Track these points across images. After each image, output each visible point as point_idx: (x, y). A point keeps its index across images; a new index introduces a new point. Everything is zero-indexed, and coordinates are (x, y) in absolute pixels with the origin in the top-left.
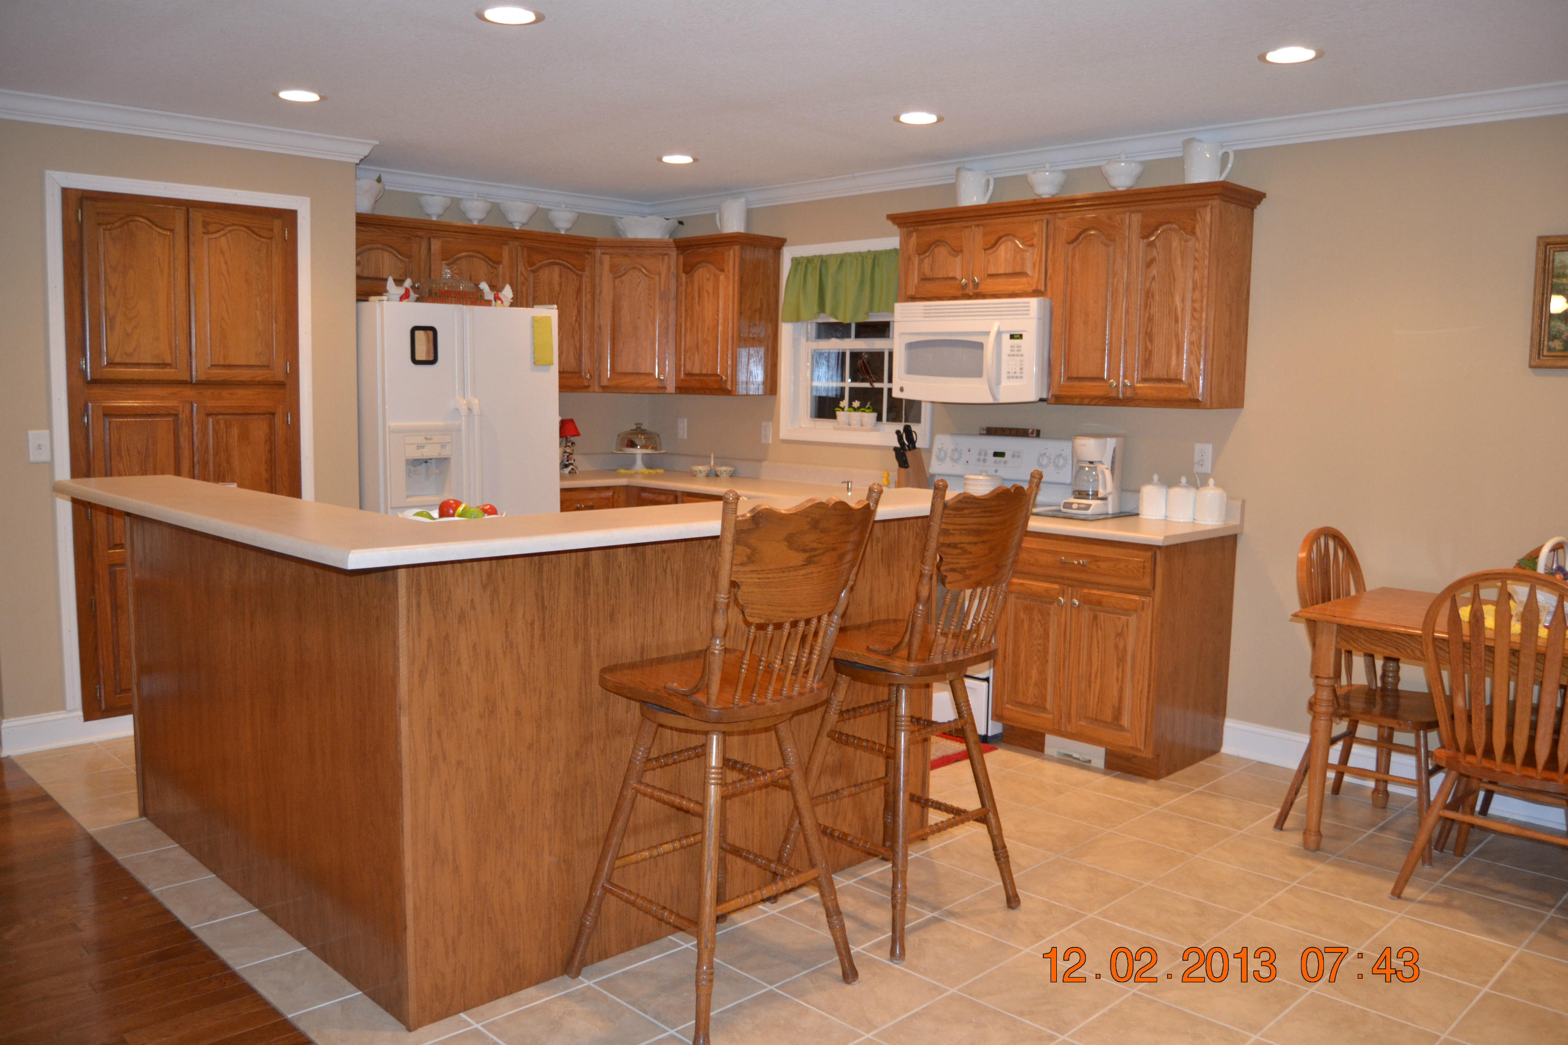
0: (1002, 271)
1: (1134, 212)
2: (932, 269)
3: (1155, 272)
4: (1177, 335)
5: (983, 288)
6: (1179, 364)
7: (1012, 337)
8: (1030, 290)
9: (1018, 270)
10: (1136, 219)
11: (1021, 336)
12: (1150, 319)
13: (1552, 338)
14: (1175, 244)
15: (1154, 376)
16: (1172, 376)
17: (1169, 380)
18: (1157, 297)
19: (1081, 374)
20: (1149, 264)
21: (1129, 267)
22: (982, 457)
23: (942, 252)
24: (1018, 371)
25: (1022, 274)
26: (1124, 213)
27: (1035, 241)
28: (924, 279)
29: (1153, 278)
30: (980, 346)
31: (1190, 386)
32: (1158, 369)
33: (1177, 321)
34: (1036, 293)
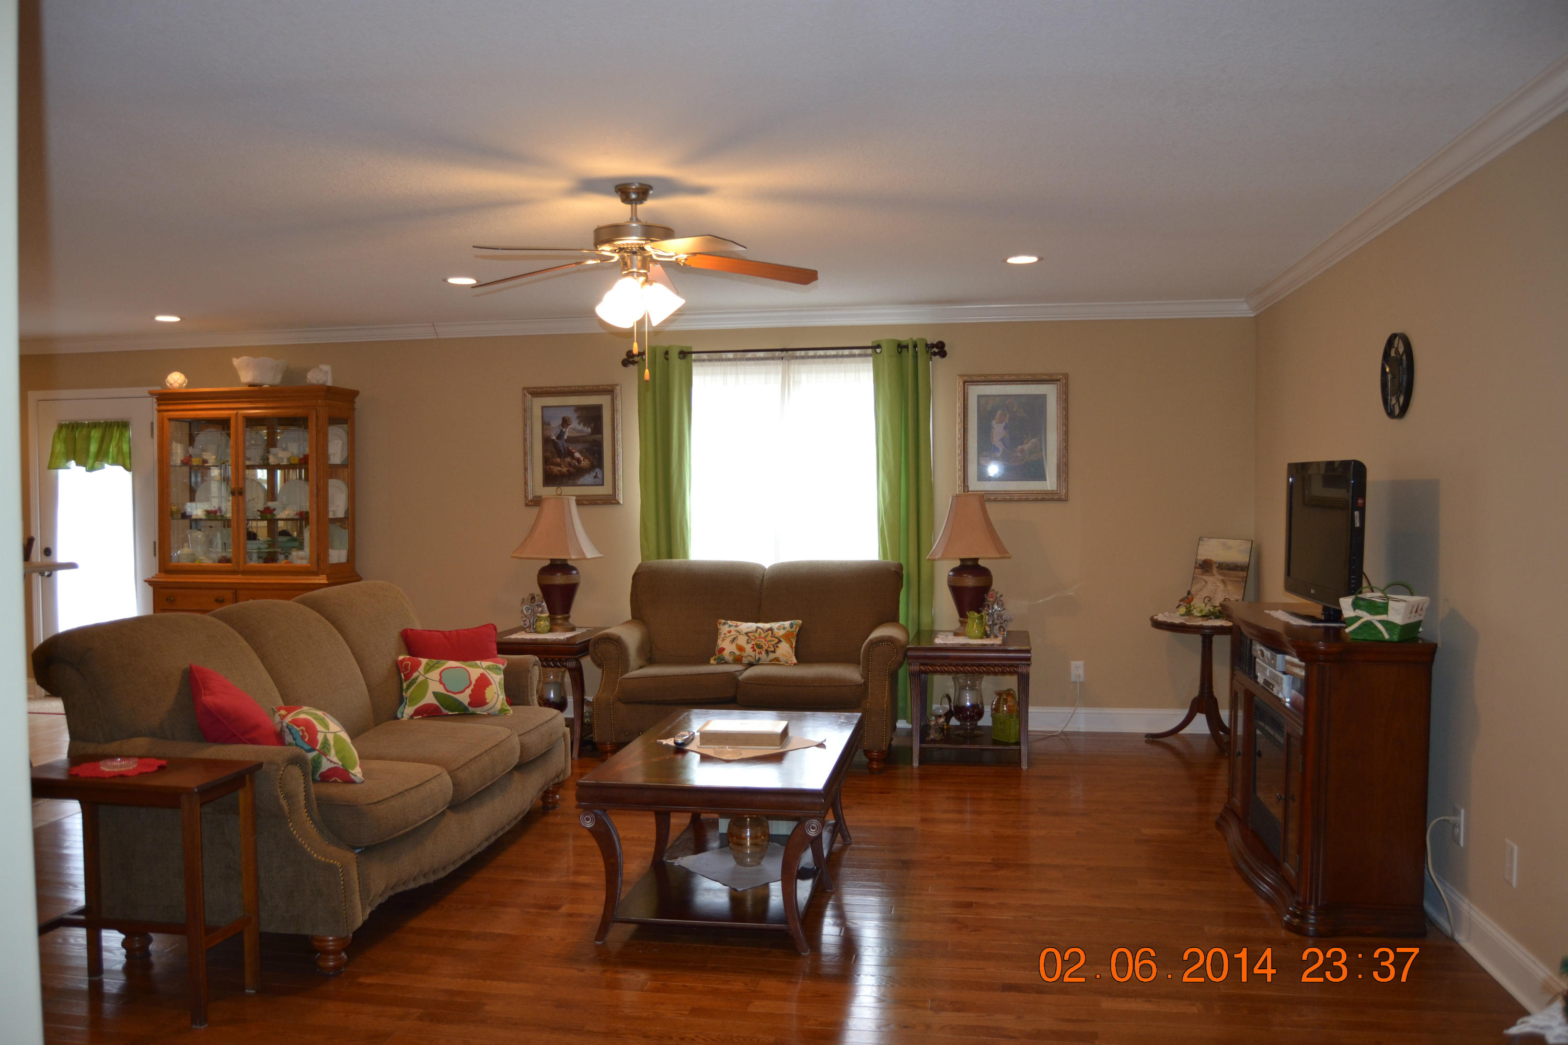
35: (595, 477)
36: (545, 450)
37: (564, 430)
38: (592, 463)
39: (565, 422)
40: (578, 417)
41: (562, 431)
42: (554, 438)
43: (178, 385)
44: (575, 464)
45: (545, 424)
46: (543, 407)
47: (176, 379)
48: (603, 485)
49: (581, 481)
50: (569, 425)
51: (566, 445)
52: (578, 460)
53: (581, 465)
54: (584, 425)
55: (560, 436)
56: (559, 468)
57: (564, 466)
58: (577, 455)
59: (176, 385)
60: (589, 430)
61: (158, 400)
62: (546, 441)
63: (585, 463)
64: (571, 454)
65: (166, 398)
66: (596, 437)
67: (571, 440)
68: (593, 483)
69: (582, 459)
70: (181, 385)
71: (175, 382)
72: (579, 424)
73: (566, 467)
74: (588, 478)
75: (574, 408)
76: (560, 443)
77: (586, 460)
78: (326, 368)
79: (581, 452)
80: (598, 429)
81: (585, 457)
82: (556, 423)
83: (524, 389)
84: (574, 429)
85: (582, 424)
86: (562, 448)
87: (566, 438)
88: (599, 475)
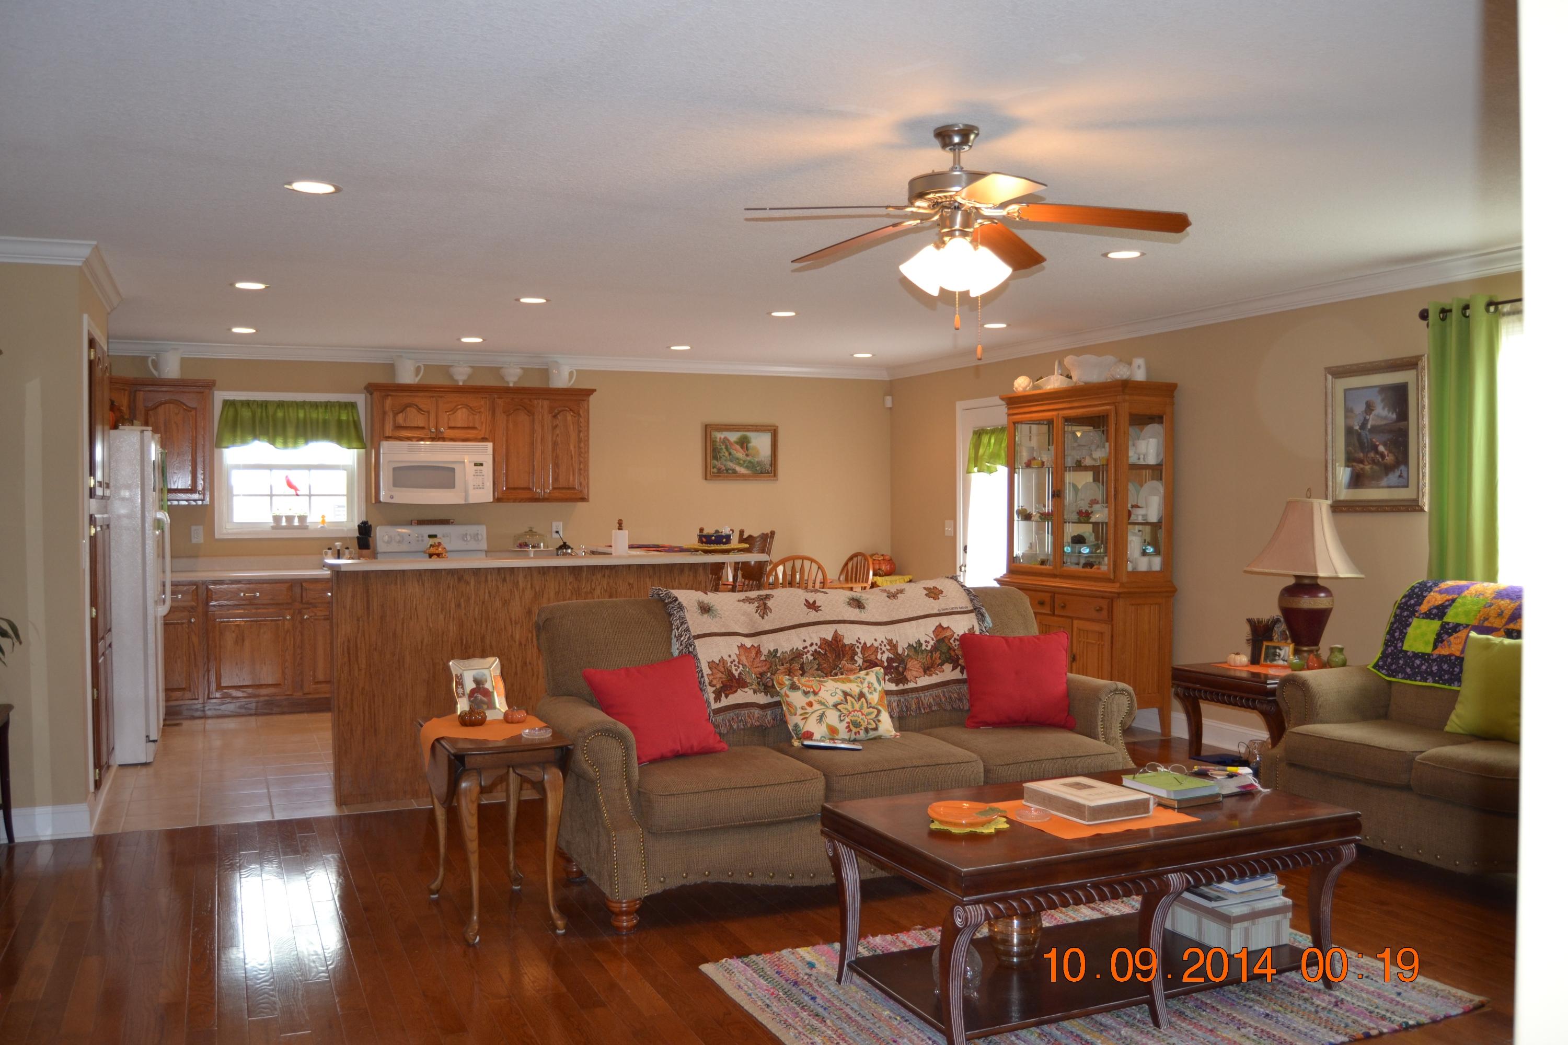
0: (459, 426)
1: (545, 399)
2: (405, 420)
3: (558, 432)
4: (572, 465)
5: (445, 435)
6: (574, 480)
7: (476, 465)
8: (480, 437)
9: (471, 425)
10: (546, 403)
11: (481, 465)
12: (557, 457)
13: (714, 468)
14: (569, 418)
15: (561, 486)
16: (571, 486)
17: (569, 488)
18: (560, 445)
19: (516, 486)
20: (555, 427)
21: (543, 426)
22: (420, 538)
23: (412, 411)
24: (481, 484)
25: (474, 428)
26: (539, 399)
27: (482, 410)
28: (398, 427)
29: (558, 435)
30: (453, 470)
31: (581, 491)
32: (562, 483)
33: (572, 458)
34: (484, 439)
35: (1400, 476)
36: (1348, 444)
37: (1368, 417)
38: (1397, 458)
39: (1369, 408)
40: (1383, 400)
41: (1365, 419)
42: (1357, 428)
43: (1021, 389)
44: (1378, 460)
45: (1348, 411)
46: (1346, 391)
47: (1022, 384)
48: (1407, 486)
49: (1384, 482)
50: (1373, 410)
51: (1369, 437)
52: (1382, 456)
53: (1385, 461)
54: (1389, 411)
55: (1363, 425)
56: (1361, 466)
57: (1366, 463)
58: (1381, 448)
59: (1020, 389)
60: (1394, 416)
61: (1008, 404)
62: (1349, 431)
63: (1389, 459)
64: (1375, 448)
65: (1014, 402)
66: (1402, 424)
67: (1374, 429)
68: (1396, 484)
69: (1386, 453)
70: (1024, 389)
71: (1020, 386)
72: (1384, 408)
73: (1369, 464)
74: (1393, 478)
75: (1377, 389)
76: (1363, 433)
77: (1390, 455)
78: (1139, 361)
79: (1385, 445)
80: (1403, 415)
81: (1390, 451)
82: (1360, 408)
83: (1326, 369)
84: (1378, 416)
85: (1386, 409)
86: (1365, 440)
87: (1369, 427)
88: (1405, 475)
